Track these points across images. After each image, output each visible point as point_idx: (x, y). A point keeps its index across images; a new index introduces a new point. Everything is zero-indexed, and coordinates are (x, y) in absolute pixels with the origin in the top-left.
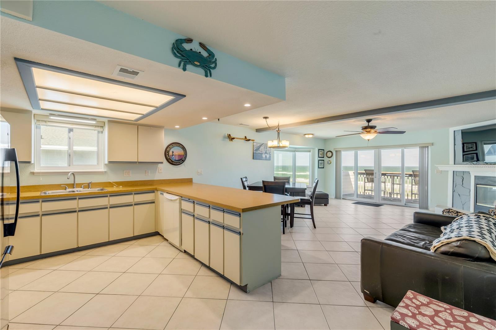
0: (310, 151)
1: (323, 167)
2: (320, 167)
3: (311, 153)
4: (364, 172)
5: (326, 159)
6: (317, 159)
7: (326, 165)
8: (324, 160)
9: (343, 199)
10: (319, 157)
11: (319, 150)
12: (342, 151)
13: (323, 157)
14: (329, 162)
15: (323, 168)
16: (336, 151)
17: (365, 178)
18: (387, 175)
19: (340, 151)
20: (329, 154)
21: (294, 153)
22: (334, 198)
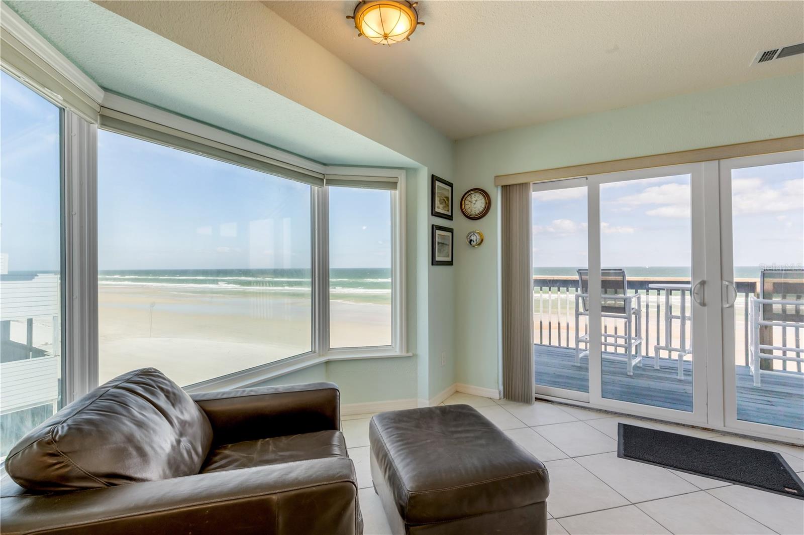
0: (396, 183)
1: (449, 259)
2: (438, 259)
3: (397, 192)
4: (576, 277)
5: (459, 224)
6: (424, 221)
7: (463, 253)
8: (450, 230)
9: (537, 399)
10: (434, 214)
11: (434, 179)
12: (531, 187)
13: (450, 218)
14: (473, 238)
15: (450, 263)
16: (507, 189)
17: (577, 297)
18: (651, 286)
19: (524, 186)
20: (477, 204)
21: (316, 188)
22: (497, 396)
